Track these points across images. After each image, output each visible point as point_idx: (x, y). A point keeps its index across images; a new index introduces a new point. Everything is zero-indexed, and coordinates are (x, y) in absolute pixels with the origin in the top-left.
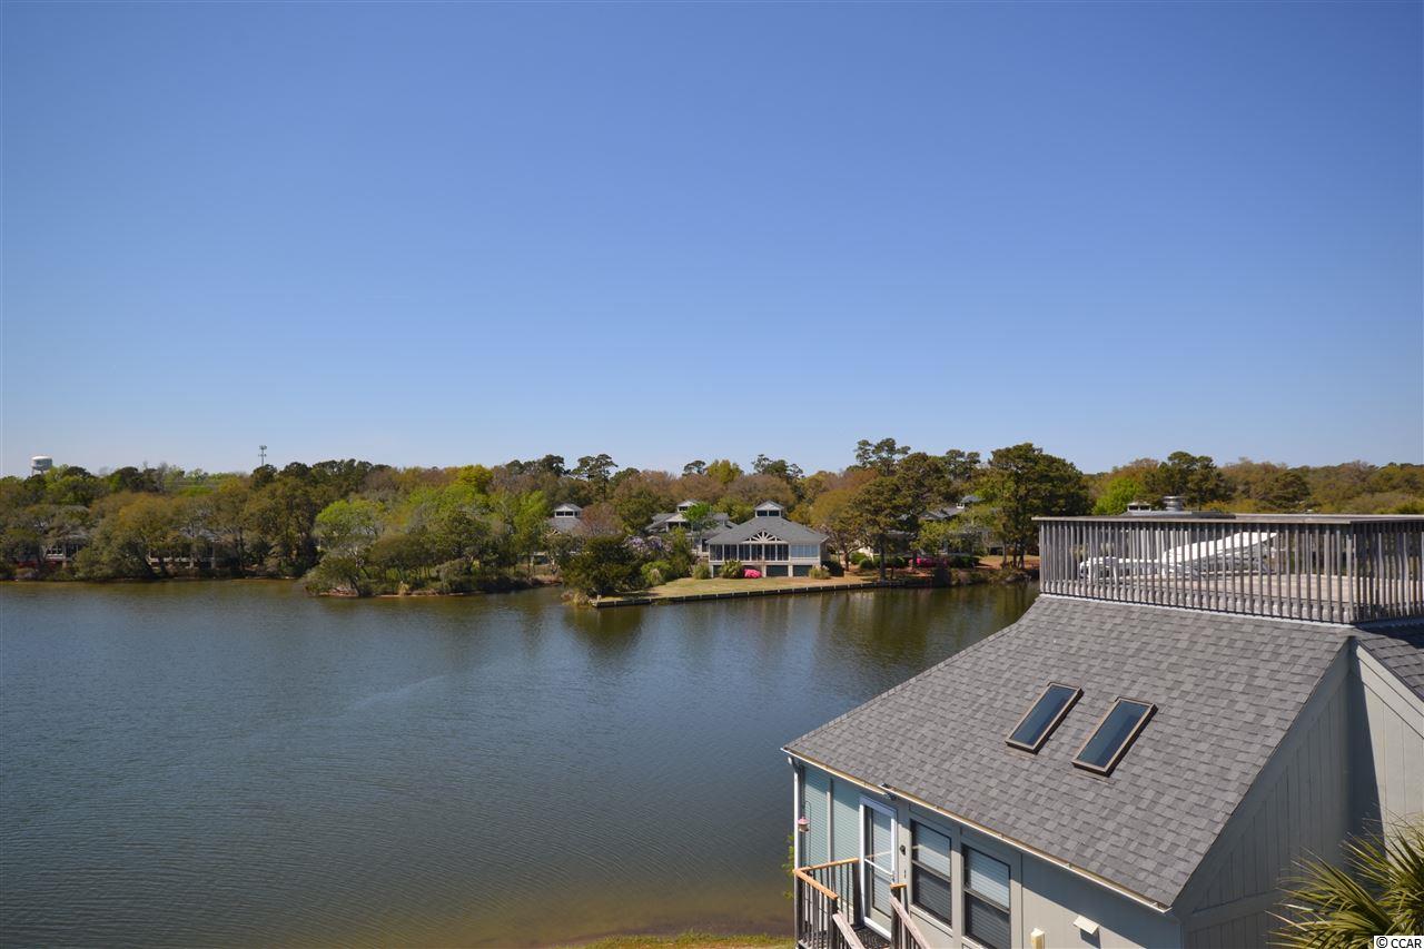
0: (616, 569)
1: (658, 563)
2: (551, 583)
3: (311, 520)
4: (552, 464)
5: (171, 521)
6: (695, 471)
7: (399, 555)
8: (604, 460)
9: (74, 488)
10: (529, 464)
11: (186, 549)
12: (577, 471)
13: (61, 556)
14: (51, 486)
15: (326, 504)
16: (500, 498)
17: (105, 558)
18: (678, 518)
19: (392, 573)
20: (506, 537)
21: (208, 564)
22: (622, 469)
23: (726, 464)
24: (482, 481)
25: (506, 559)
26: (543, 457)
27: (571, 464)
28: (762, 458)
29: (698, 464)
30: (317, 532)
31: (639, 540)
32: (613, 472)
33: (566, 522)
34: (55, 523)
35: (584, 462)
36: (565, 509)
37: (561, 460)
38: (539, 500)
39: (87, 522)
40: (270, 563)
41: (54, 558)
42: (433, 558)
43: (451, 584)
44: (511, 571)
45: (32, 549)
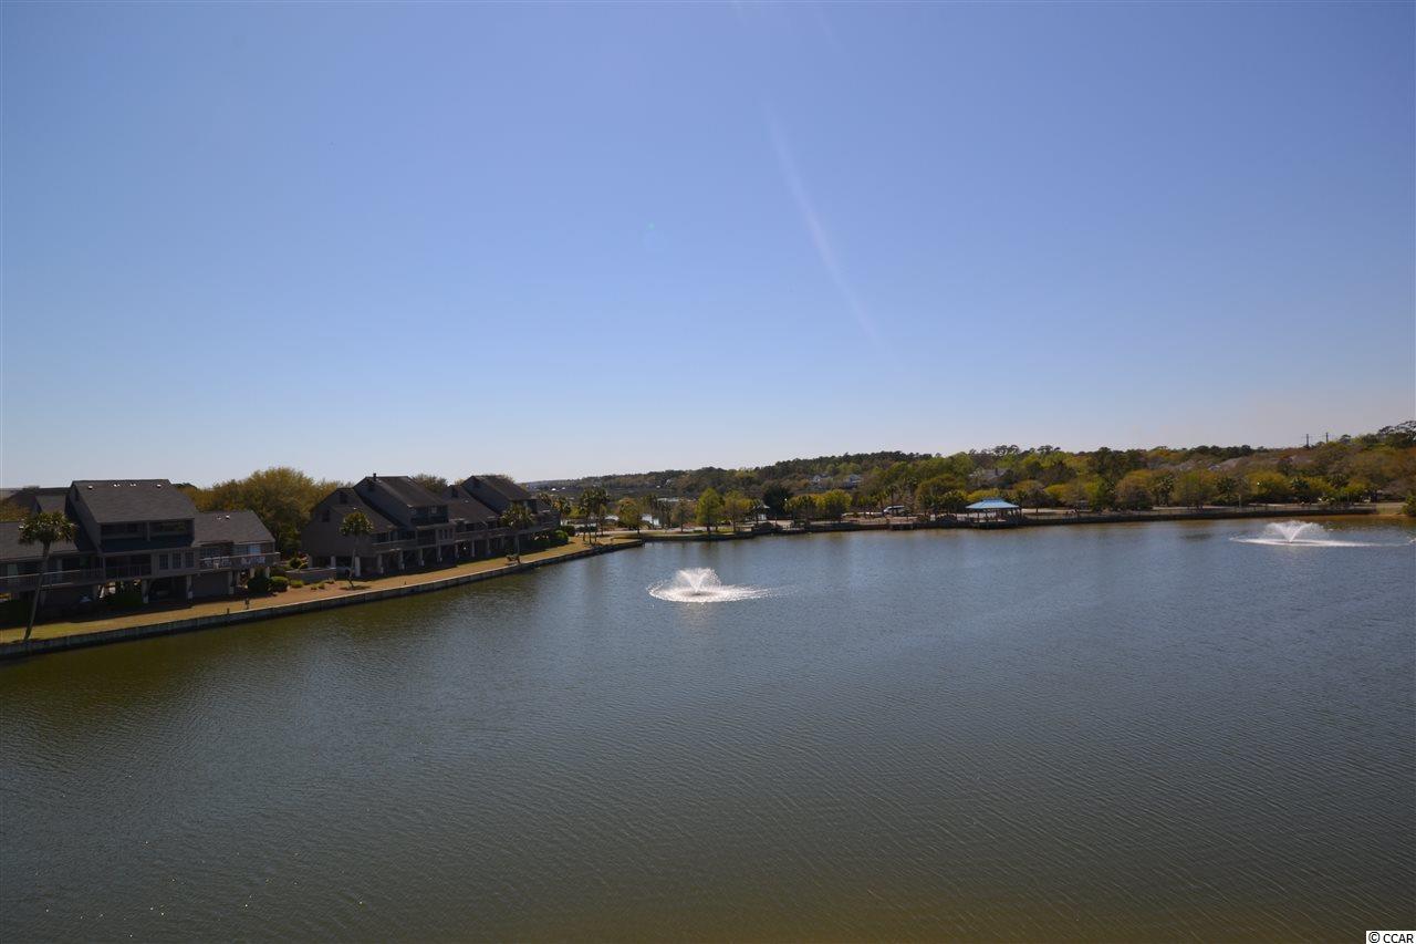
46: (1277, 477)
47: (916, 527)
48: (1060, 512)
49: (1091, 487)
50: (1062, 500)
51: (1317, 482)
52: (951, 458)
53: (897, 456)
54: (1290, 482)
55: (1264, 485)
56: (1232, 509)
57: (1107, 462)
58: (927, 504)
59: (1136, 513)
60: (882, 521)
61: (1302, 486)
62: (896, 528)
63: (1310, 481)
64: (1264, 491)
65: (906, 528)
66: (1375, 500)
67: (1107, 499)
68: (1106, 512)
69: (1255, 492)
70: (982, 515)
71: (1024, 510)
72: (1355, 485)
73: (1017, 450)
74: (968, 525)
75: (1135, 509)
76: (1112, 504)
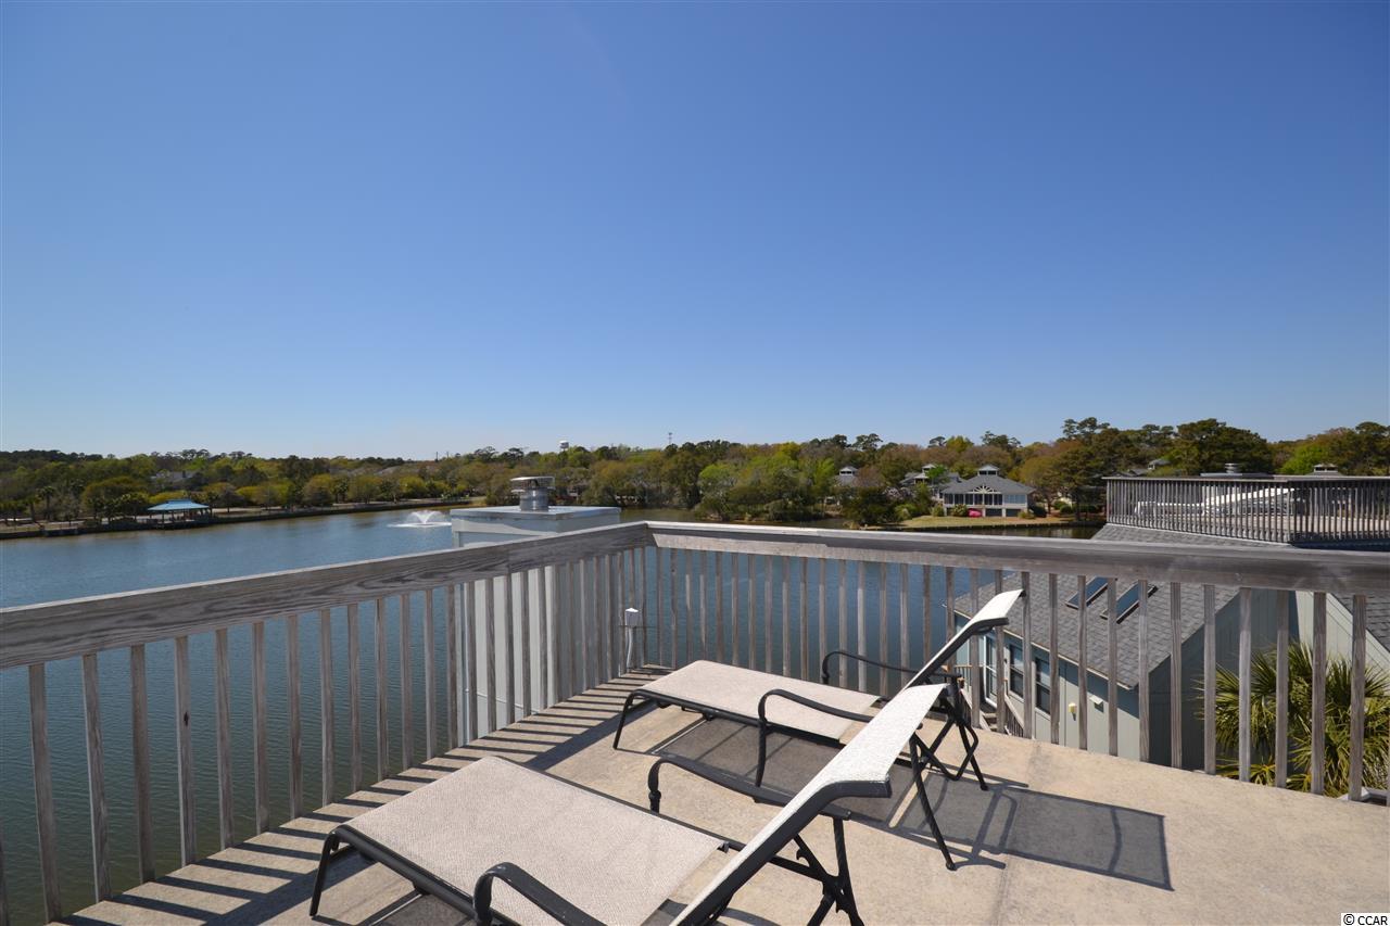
0: (878, 508)
1: (907, 505)
2: (836, 516)
3: (697, 476)
4: (839, 441)
5: (625, 477)
6: (937, 444)
7: (745, 496)
8: (874, 437)
9: (580, 458)
10: (824, 441)
11: (633, 492)
12: (854, 446)
13: (576, 495)
14: (570, 457)
15: (704, 467)
16: (805, 463)
17: (596, 496)
18: (922, 476)
19: (741, 508)
20: (809, 487)
21: (643, 500)
22: (886, 443)
23: (960, 438)
24: (794, 452)
25: (808, 500)
26: (833, 436)
27: (851, 440)
28: (988, 434)
29: (939, 439)
30: (700, 483)
31: (895, 490)
32: (879, 445)
33: (847, 478)
34: (573, 476)
35: (860, 439)
36: (846, 469)
37: (845, 438)
38: (830, 464)
39: (587, 476)
40: (676, 500)
41: (572, 495)
42: (764, 499)
43: (775, 514)
44: (811, 508)
45: (564, 491)
46: (418, 480)
47: (81, 532)
48: (252, 511)
49: (281, 488)
50: (254, 500)
51: (440, 484)
52: (128, 459)
53: (54, 456)
54: (425, 484)
55: (410, 486)
56: (390, 504)
57: (295, 468)
58: (97, 508)
59: (319, 509)
60: (34, 527)
61: (432, 487)
62: (54, 534)
63: (437, 483)
64: (410, 490)
65: (68, 533)
66: (471, 496)
67: (295, 498)
68: (295, 509)
69: (404, 491)
70: (167, 516)
71: (214, 510)
72: (461, 486)
73: (207, 454)
74: (150, 527)
75: (318, 505)
76: (298, 502)
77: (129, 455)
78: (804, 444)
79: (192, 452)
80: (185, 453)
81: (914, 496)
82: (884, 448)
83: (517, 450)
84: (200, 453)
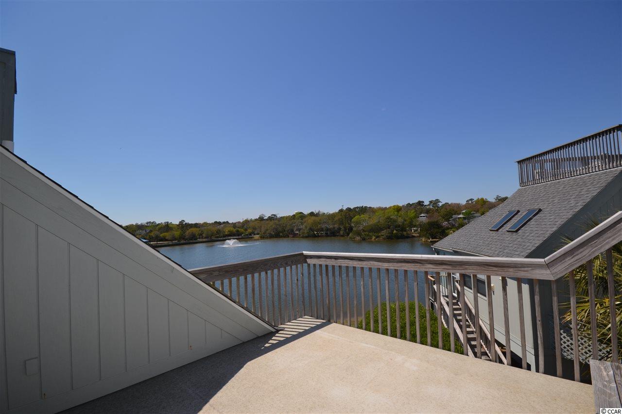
0: (437, 231)
1: (452, 229)
2: (418, 236)
3: (351, 221)
4: (420, 203)
5: (319, 223)
6: (470, 202)
7: (373, 229)
8: (437, 201)
9: (301, 217)
10: (413, 204)
11: (322, 230)
12: (429, 205)
13: (298, 232)
14: (296, 217)
15: (354, 216)
16: (402, 213)
17: (306, 232)
18: (461, 216)
19: (371, 234)
20: (403, 223)
21: (328, 233)
22: (443, 203)
23: (482, 199)
24: (398, 209)
25: (403, 229)
26: (417, 201)
27: (426, 203)
28: (498, 197)
29: (471, 200)
30: (353, 225)
31: (446, 223)
32: (440, 204)
33: (423, 218)
34: (296, 224)
35: (431, 202)
36: (422, 215)
37: (423, 202)
38: (414, 213)
39: (302, 224)
40: (342, 232)
41: (296, 232)
42: (381, 229)
43: (387, 236)
44: (405, 233)
45: (292, 230)
46: (232, 229)
48: (166, 243)
49: (177, 233)
50: (167, 238)
54: (234, 230)
55: (229, 231)
56: (220, 239)
57: (183, 226)
59: (191, 241)
61: (238, 231)
63: (240, 230)
64: (229, 233)
66: (254, 235)
67: (182, 237)
68: (182, 242)
69: (226, 234)
71: (151, 243)
72: (250, 231)
73: (155, 223)
75: (192, 240)
76: (184, 239)
77: (127, 225)
78: (403, 206)
79: (150, 222)
80: (147, 223)
81: (457, 225)
82: (443, 205)
83: (274, 215)
84: (153, 223)
